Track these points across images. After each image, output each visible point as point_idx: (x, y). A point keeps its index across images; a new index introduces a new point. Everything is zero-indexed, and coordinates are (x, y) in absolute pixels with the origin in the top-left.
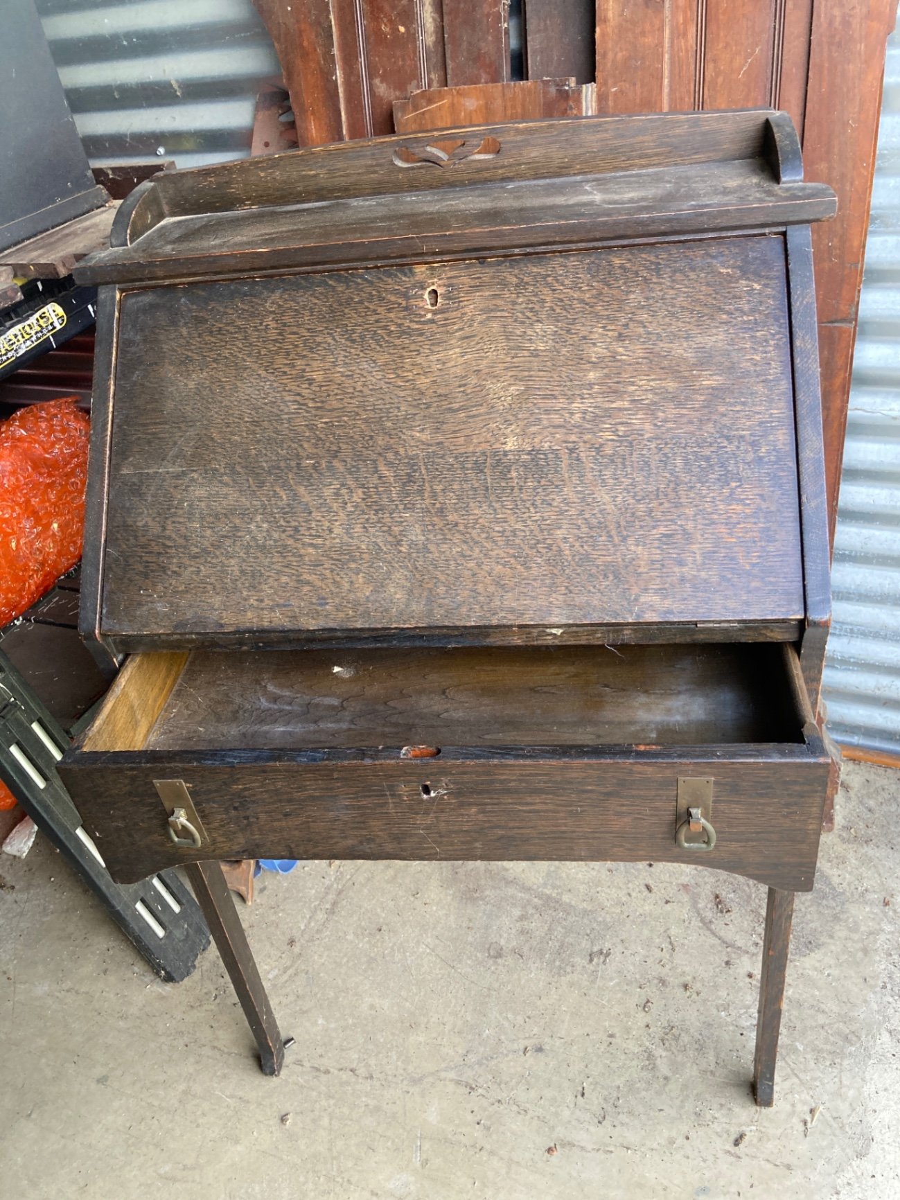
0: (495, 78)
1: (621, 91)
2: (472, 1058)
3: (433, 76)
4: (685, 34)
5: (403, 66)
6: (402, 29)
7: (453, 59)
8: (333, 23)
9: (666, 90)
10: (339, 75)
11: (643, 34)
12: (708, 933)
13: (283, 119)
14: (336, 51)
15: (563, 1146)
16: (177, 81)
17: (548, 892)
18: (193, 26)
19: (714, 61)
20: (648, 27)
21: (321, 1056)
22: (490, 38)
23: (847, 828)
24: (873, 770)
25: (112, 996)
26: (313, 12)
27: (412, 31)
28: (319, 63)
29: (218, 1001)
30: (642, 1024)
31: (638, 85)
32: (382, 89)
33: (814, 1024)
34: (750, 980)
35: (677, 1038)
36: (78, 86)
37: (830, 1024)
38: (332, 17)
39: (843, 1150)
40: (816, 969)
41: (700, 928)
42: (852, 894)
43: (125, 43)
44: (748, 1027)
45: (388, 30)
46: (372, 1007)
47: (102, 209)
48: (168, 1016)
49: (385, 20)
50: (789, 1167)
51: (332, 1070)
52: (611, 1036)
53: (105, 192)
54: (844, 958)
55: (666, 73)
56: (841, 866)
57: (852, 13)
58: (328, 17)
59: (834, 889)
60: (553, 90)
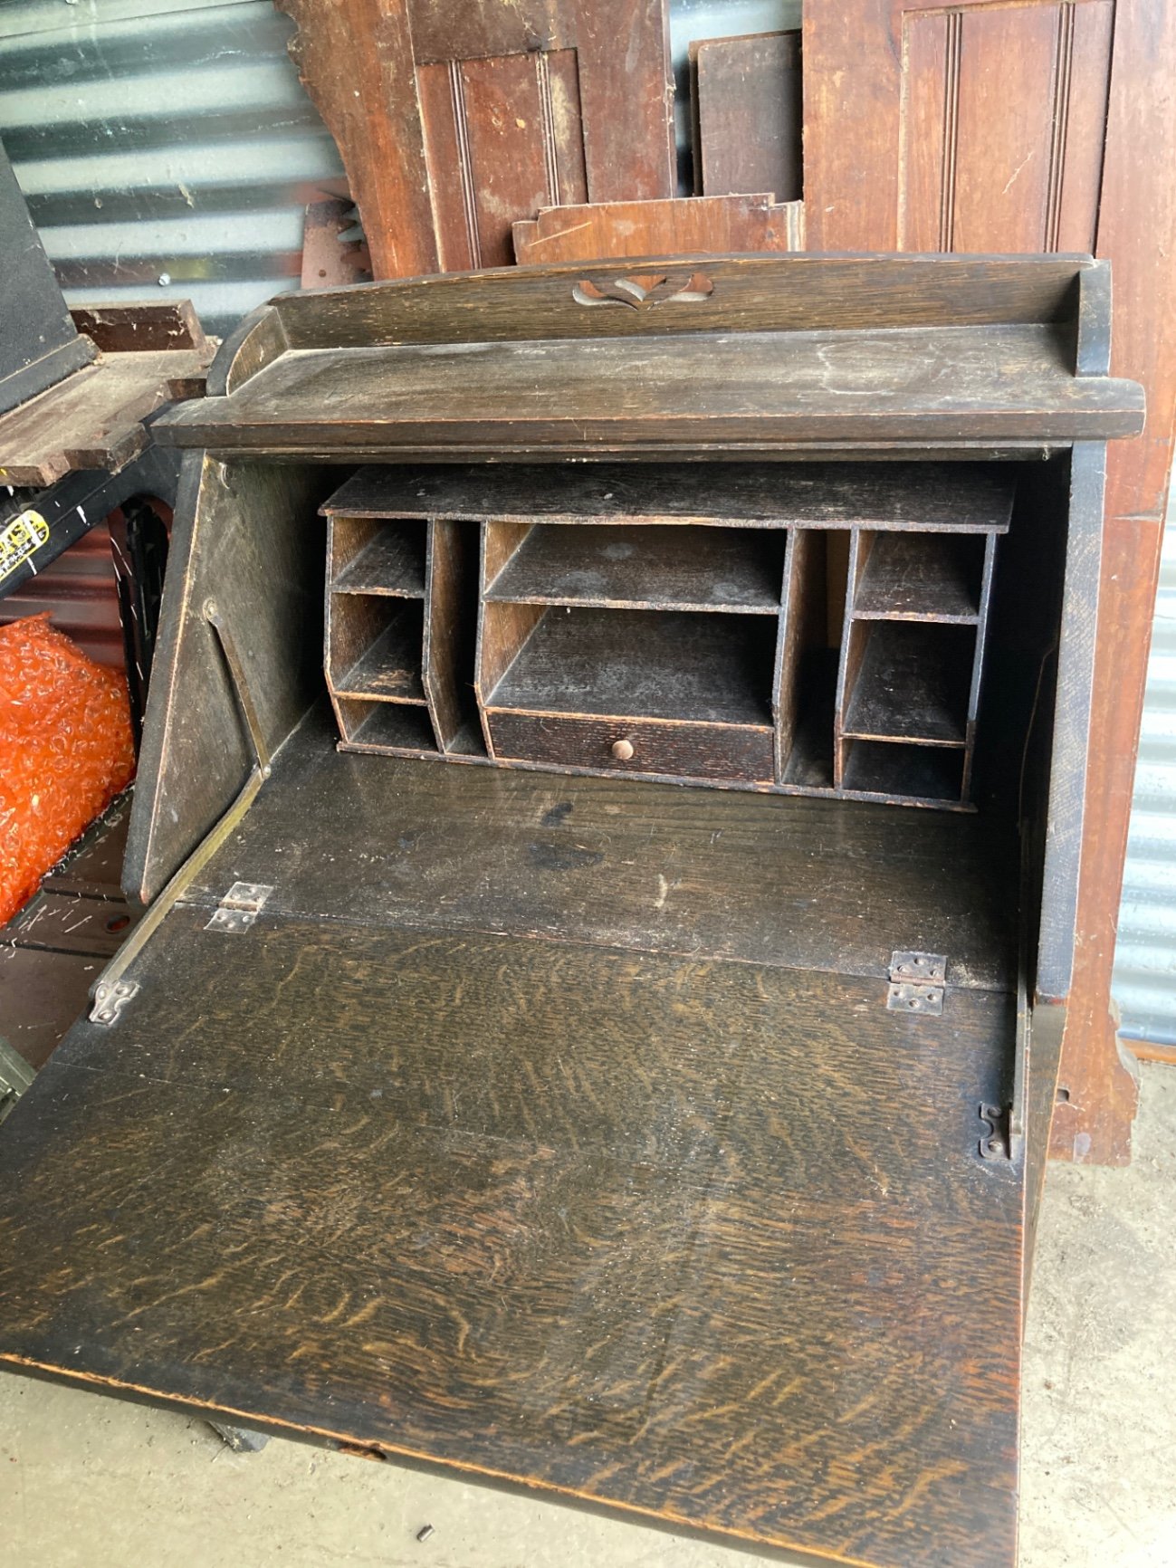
0: (657, 191)
1: (839, 211)
3: (566, 186)
4: (928, 135)
5: (523, 173)
6: (521, 123)
7: (597, 164)
8: (421, 114)
9: (901, 210)
10: (431, 185)
11: (870, 135)
13: (344, 237)
14: (426, 152)
16: (188, 186)
18: (209, 111)
19: (969, 171)
20: (876, 126)
21: (472, 1549)
22: (649, 137)
23: (1147, 1159)
24: (1168, 1072)
25: (164, 1478)
26: (391, 99)
27: (536, 126)
28: (401, 168)
29: (317, 1474)
31: (864, 205)
32: (493, 203)
33: (1140, 1450)
34: (1048, 1392)
36: (40, 192)
37: (1163, 1448)
38: (419, 106)
40: (1133, 1369)
42: (1167, 1257)
43: (109, 133)
44: (1054, 1462)
45: (500, 123)
47: (89, 369)
48: (248, 1504)
49: (496, 110)
53: (91, 343)
54: (1167, 1350)
55: (902, 188)
56: (1146, 1216)
57: (1164, 106)
58: (413, 106)
59: (1141, 1249)
60: (744, 210)
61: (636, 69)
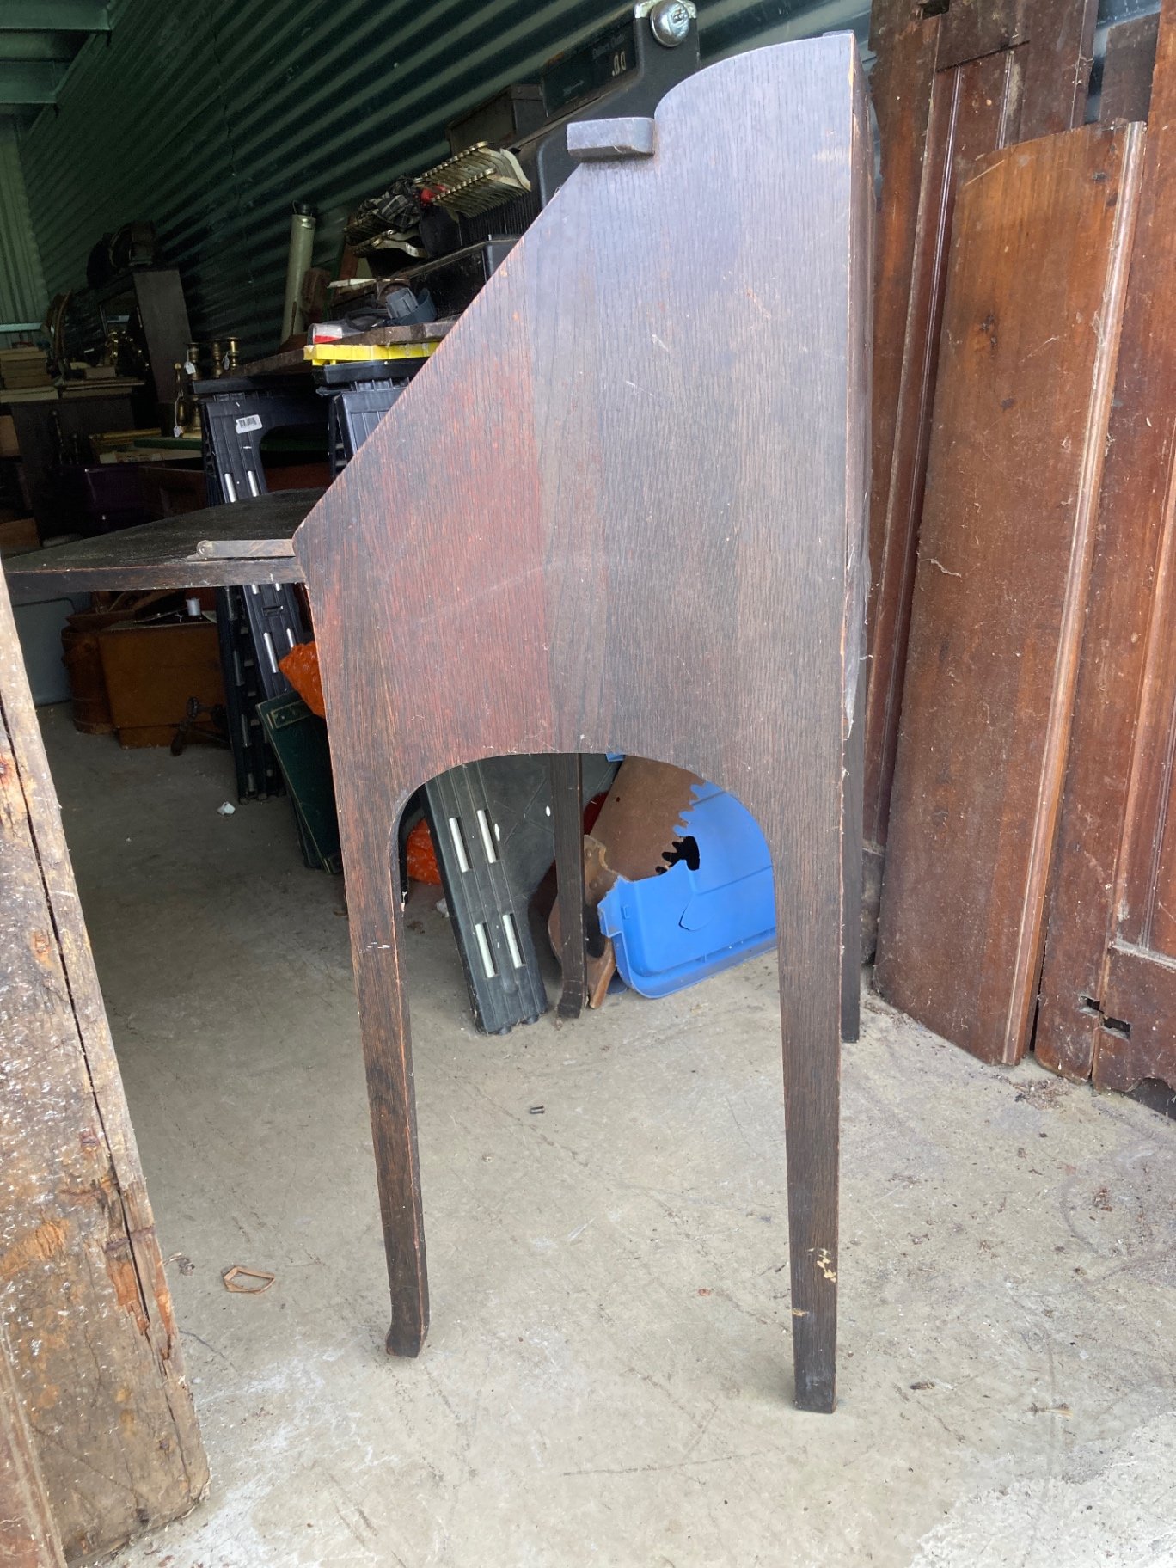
1: (1173, 129)
2: (692, 1195)
5: (984, 138)
6: (989, 102)
7: (1026, 123)
8: (931, 106)
10: (926, 156)
12: (1059, 1215)
14: (928, 132)
15: (718, 1294)
17: (896, 1111)
21: (556, 1131)
22: (1063, 97)
26: (917, 98)
27: (998, 103)
28: (912, 147)
29: (507, 1060)
30: (899, 1249)
34: (1076, 1276)
35: (929, 1278)
37: (1149, 1356)
39: (1050, 1463)
41: (1053, 1207)
45: (977, 105)
46: (634, 1120)
48: (460, 1053)
49: (977, 96)
50: (961, 1439)
51: (556, 1145)
52: (856, 1244)
58: (928, 100)
60: (1099, 133)
61: (1063, 48)
